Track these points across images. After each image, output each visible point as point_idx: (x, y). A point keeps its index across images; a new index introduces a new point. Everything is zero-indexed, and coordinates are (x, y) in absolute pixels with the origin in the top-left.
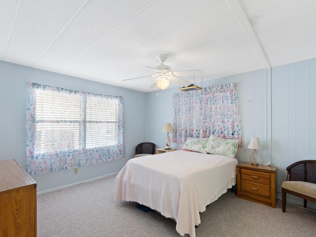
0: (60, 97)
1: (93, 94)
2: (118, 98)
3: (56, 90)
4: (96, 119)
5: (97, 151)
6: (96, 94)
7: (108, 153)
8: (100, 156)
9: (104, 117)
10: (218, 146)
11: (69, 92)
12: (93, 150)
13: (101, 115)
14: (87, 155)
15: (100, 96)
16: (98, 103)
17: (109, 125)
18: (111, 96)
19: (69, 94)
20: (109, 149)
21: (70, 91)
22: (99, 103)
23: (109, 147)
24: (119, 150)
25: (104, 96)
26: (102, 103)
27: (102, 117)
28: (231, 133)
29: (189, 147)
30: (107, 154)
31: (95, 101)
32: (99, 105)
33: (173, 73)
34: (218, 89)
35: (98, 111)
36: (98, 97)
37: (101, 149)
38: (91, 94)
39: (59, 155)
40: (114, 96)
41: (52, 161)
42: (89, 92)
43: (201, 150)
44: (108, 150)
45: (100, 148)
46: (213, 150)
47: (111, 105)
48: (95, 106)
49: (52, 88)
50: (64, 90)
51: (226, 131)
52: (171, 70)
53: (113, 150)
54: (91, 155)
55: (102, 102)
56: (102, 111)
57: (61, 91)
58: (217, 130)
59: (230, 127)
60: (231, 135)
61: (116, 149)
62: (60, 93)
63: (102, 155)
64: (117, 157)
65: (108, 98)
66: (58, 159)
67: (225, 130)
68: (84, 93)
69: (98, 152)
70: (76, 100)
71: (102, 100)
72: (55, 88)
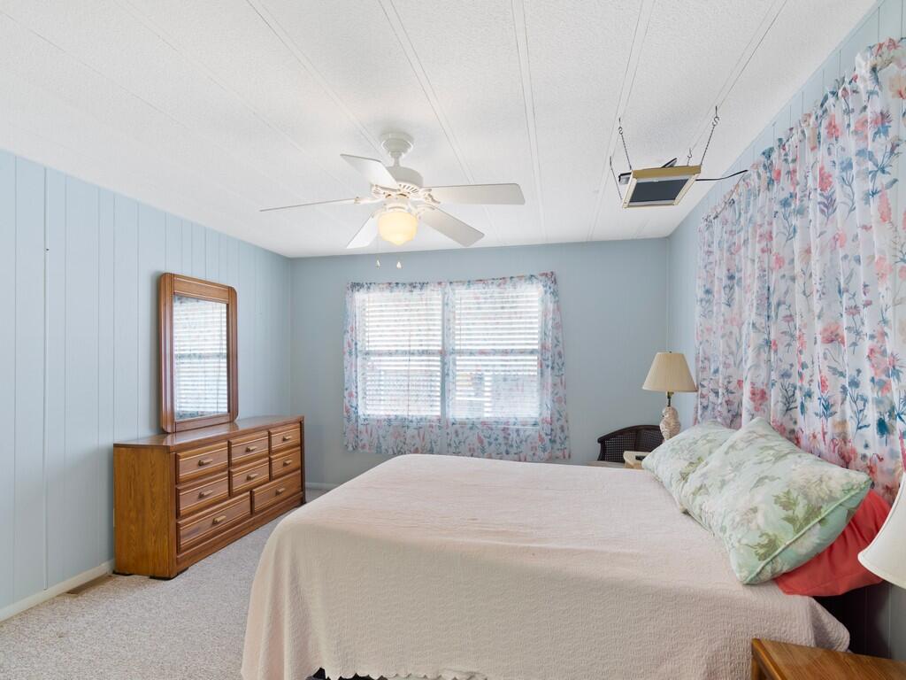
0: (394, 301)
1: (461, 282)
2: (535, 281)
3: (387, 288)
4: (471, 345)
5: (471, 428)
6: (469, 282)
7: (505, 437)
8: (481, 442)
9: (490, 339)
11: (408, 288)
12: (463, 424)
13: (483, 334)
14: (448, 434)
15: (481, 285)
16: (474, 303)
17: (507, 361)
18: (512, 278)
19: (408, 294)
20: (508, 429)
21: (411, 284)
22: (479, 303)
23: (507, 423)
24: (537, 435)
25: (490, 282)
26: (485, 303)
27: (485, 340)
28: (872, 416)
30: (501, 440)
31: (467, 298)
32: (479, 308)
33: (432, 193)
35: (473, 324)
36: (476, 286)
37: (484, 423)
38: (457, 282)
39: (394, 423)
40: (520, 278)
41: (381, 432)
42: (451, 280)
44: (504, 430)
45: (481, 420)
47: (513, 302)
48: (468, 311)
49: (381, 286)
50: (400, 285)
52: (425, 183)
53: (522, 433)
54: (457, 435)
55: (485, 298)
56: (486, 324)
57: (395, 289)
61: (530, 430)
62: (393, 294)
63: (486, 441)
64: (534, 454)
65: (502, 286)
66: (391, 430)
68: (440, 283)
69: (476, 431)
70: (424, 302)
71: (486, 293)
72: (384, 286)
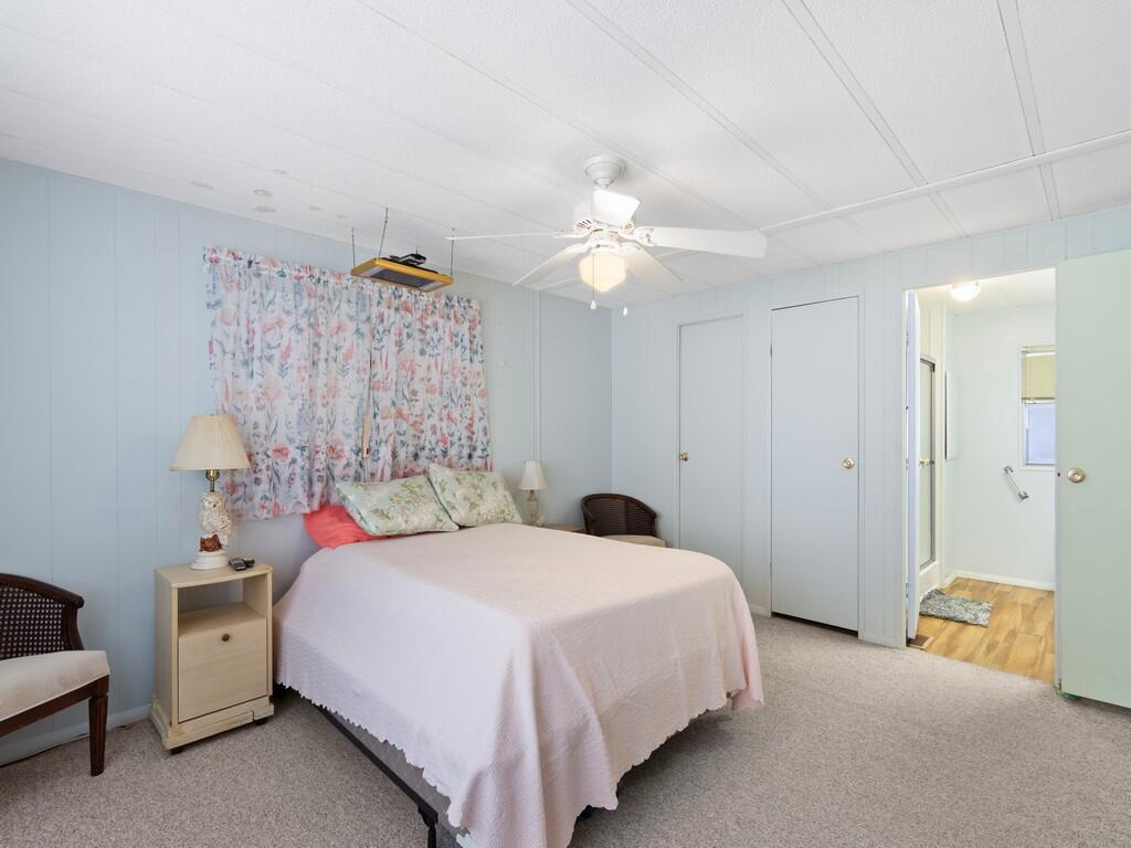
10: (481, 496)
28: (466, 452)
29: (400, 520)
34: (437, 306)
43: (441, 521)
46: (475, 512)
51: (456, 446)
58: (428, 446)
59: (466, 433)
60: (465, 459)
67: (452, 444)
